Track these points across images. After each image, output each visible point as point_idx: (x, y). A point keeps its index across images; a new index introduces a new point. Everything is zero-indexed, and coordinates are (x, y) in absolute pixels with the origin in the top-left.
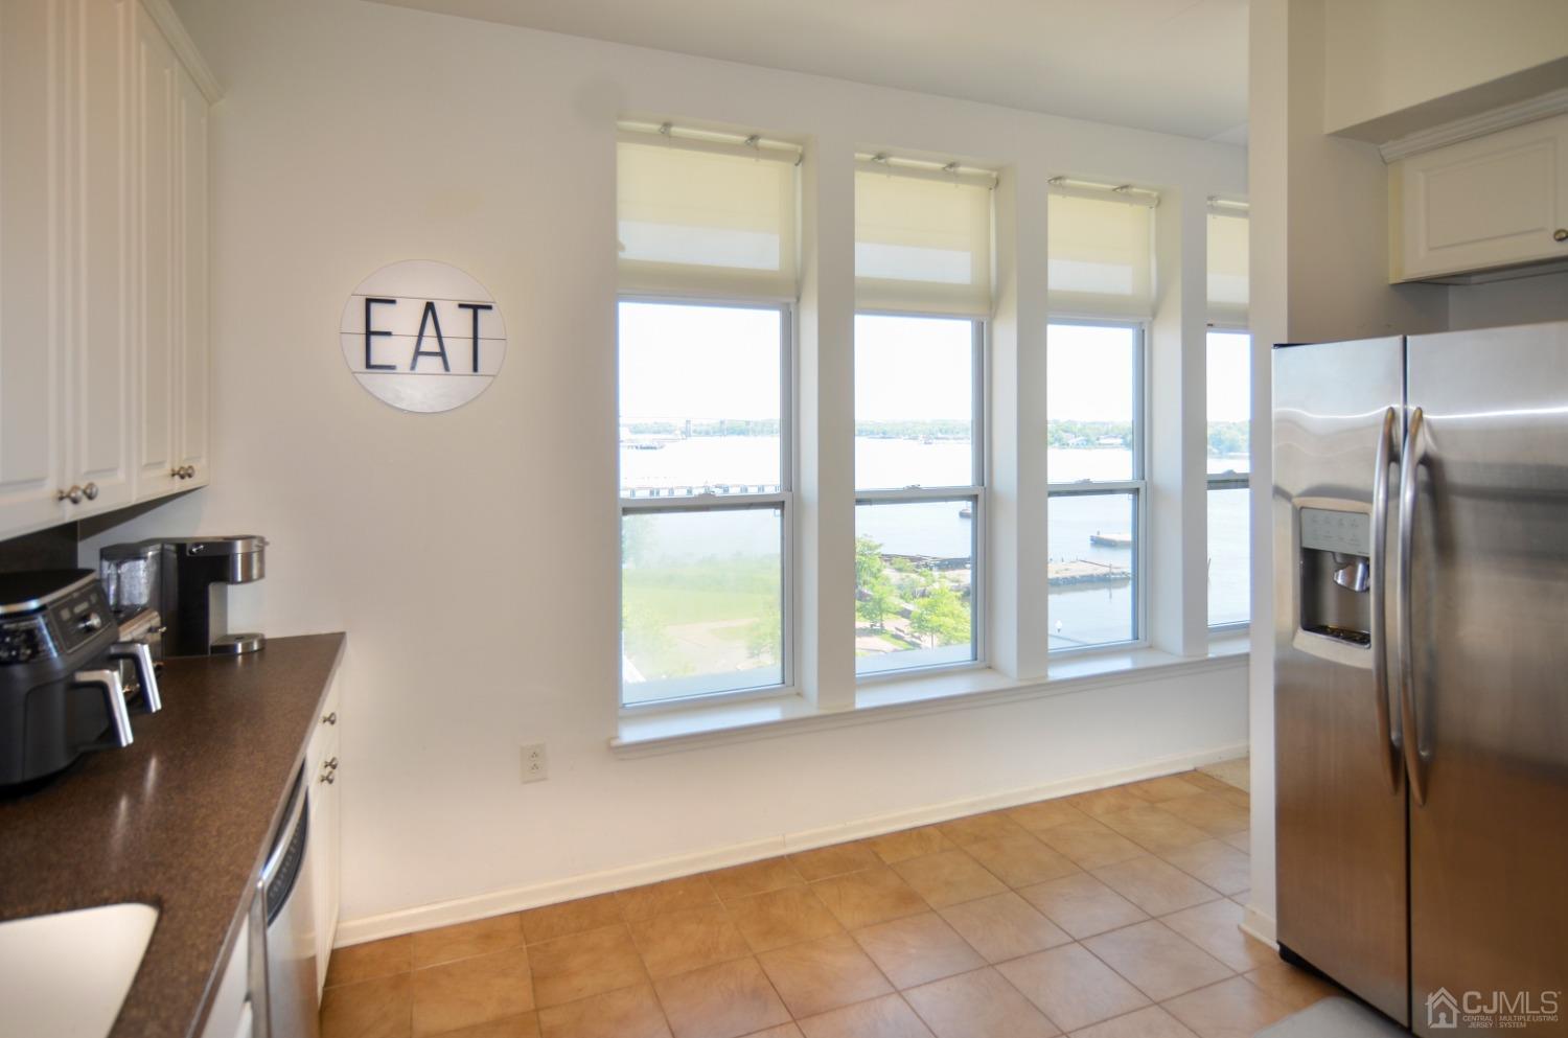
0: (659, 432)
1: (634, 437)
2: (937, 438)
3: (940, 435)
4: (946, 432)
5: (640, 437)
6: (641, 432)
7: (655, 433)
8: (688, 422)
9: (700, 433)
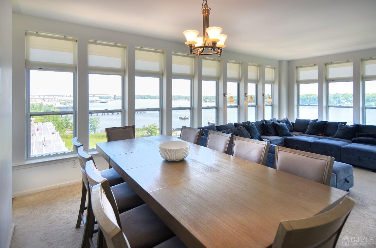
0: (107, 98)
1: (100, 100)
2: (177, 100)
3: (178, 99)
4: (179, 99)
5: (102, 100)
6: (102, 98)
7: (106, 98)
8: (115, 96)
9: (118, 98)
